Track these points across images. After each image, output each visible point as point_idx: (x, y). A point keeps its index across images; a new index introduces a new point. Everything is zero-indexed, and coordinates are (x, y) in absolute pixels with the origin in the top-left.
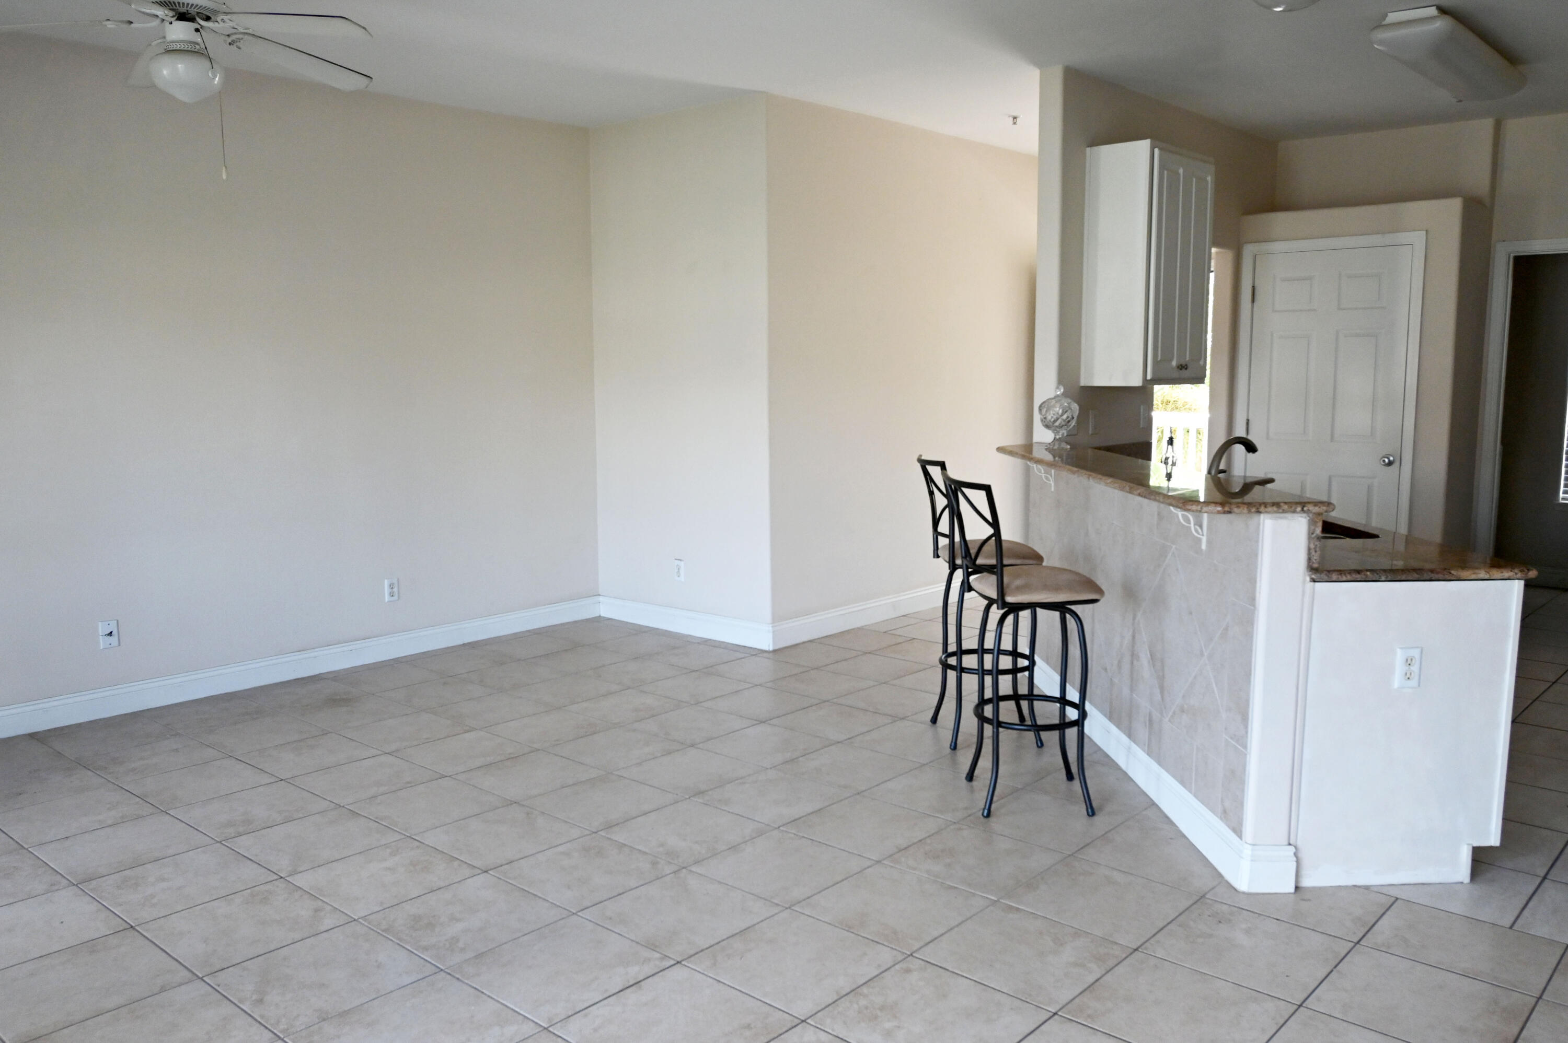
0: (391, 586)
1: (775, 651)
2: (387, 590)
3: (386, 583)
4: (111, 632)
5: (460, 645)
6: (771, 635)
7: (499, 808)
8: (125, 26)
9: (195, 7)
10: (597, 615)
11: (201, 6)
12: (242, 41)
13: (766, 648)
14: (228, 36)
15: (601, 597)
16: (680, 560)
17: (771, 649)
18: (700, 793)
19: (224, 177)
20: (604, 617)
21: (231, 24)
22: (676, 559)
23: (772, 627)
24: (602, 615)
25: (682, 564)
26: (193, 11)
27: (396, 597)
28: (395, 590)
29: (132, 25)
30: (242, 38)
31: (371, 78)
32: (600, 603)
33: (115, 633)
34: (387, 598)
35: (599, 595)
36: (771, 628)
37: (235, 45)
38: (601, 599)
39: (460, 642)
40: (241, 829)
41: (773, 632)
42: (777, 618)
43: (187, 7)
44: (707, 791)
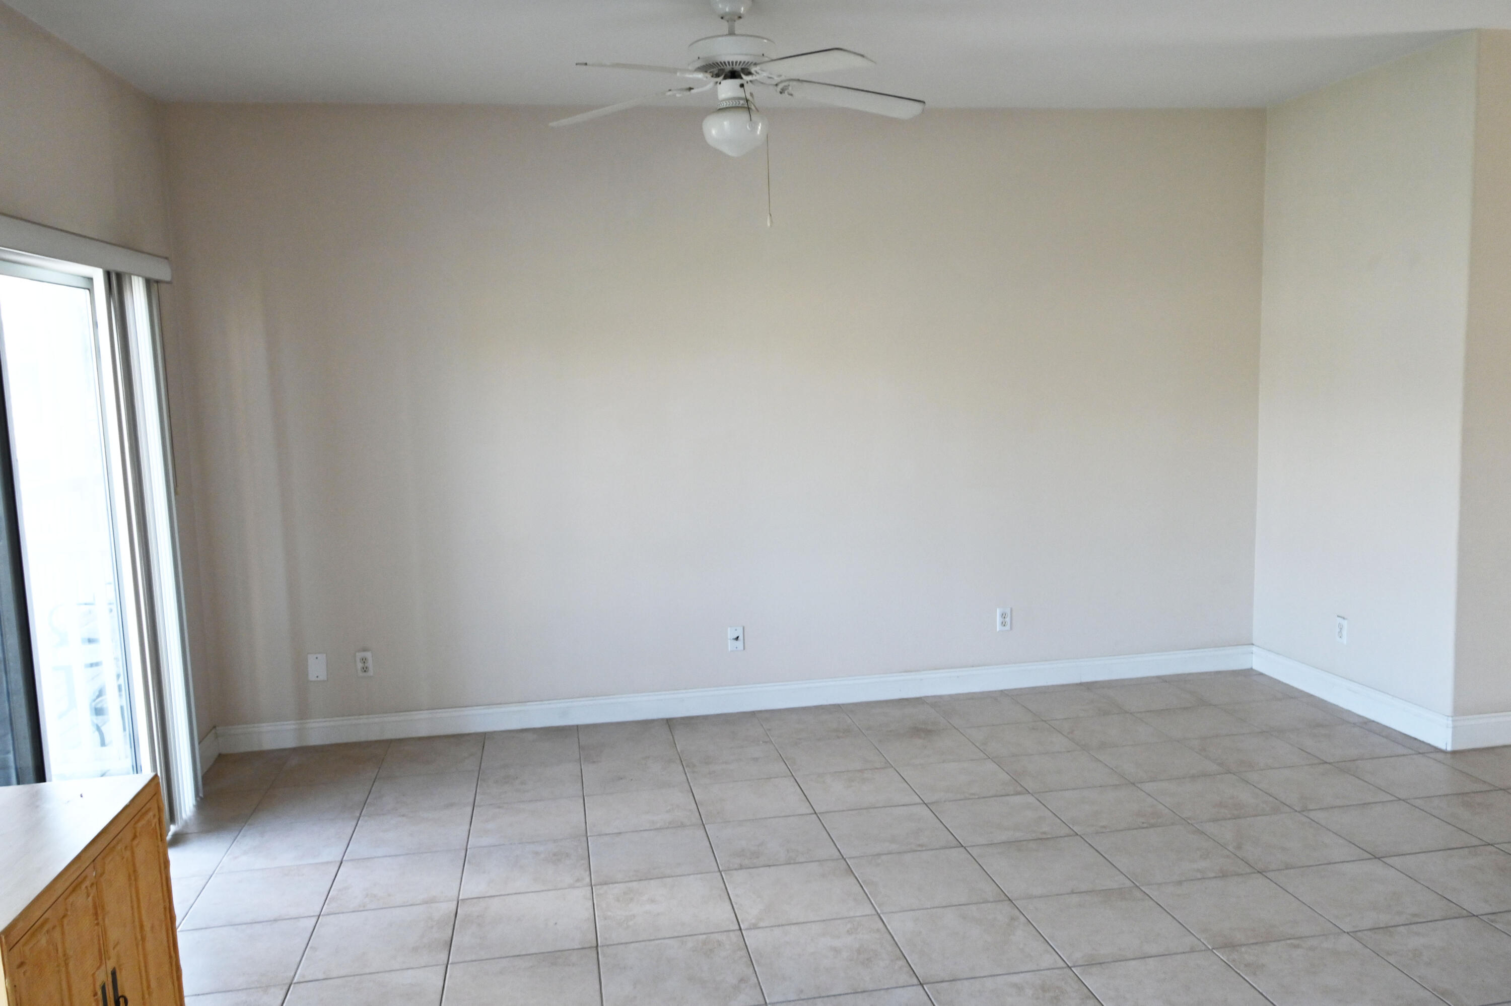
0: (1003, 616)
1: (1454, 753)
2: (999, 619)
3: (998, 612)
4: (738, 637)
5: (1077, 684)
6: (1450, 731)
7: (988, 902)
8: (688, 93)
9: (739, 64)
10: (1246, 666)
11: (744, 62)
12: (790, 88)
13: (1443, 747)
14: (777, 85)
15: (1254, 646)
16: (1344, 618)
17: (1449, 748)
18: (1230, 946)
19: (769, 224)
20: (1256, 671)
21: (765, 74)
22: (1338, 616)
23: (1453, 721)
24: (1255, 667)
25: (1345, 623)
26: (737, 68)
27: (1008, 627)
28: (1008, 619)
29: (692, 91)
30: (789, 85)
31: (924, 102)
32: (1252, 653)
33: (741, 638)
34: (999, 627)
35: (1253, 644)
36: (1450, 723)
37: (786, 92)
38: (1254, 649)
39: (1077, 680)
40: (746, 862)
41: (1454, 727)
42: (1459, 711)
43: (733, 65)
44: (1241, 945)
